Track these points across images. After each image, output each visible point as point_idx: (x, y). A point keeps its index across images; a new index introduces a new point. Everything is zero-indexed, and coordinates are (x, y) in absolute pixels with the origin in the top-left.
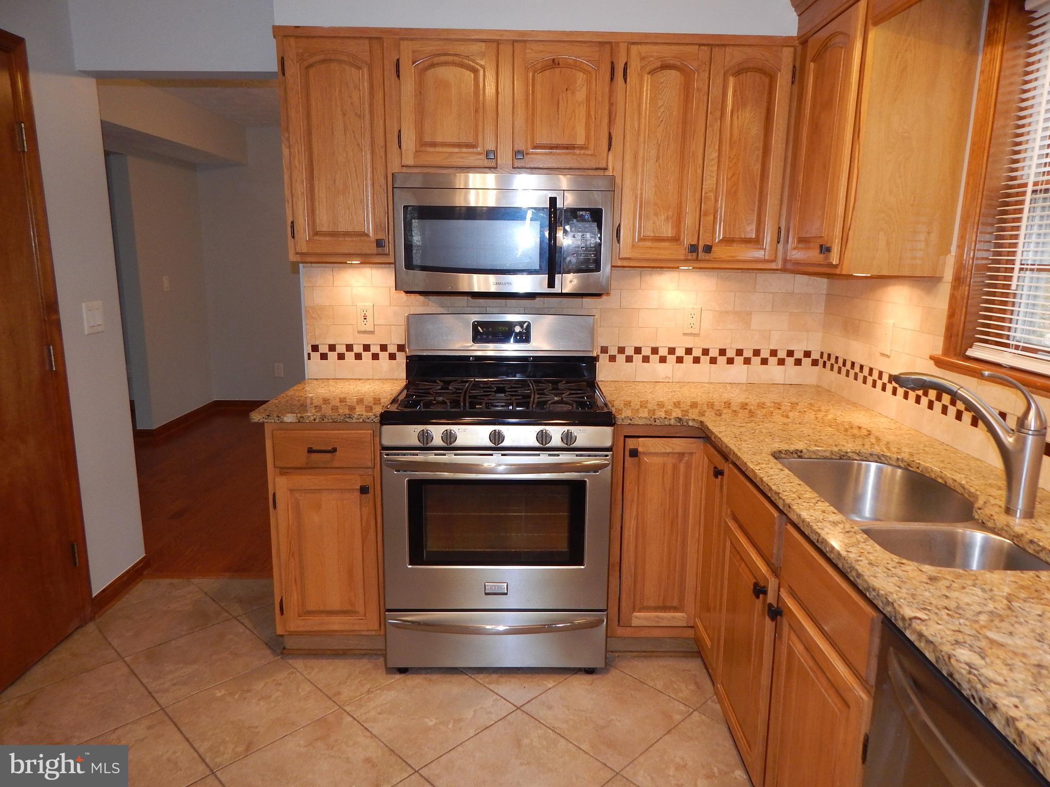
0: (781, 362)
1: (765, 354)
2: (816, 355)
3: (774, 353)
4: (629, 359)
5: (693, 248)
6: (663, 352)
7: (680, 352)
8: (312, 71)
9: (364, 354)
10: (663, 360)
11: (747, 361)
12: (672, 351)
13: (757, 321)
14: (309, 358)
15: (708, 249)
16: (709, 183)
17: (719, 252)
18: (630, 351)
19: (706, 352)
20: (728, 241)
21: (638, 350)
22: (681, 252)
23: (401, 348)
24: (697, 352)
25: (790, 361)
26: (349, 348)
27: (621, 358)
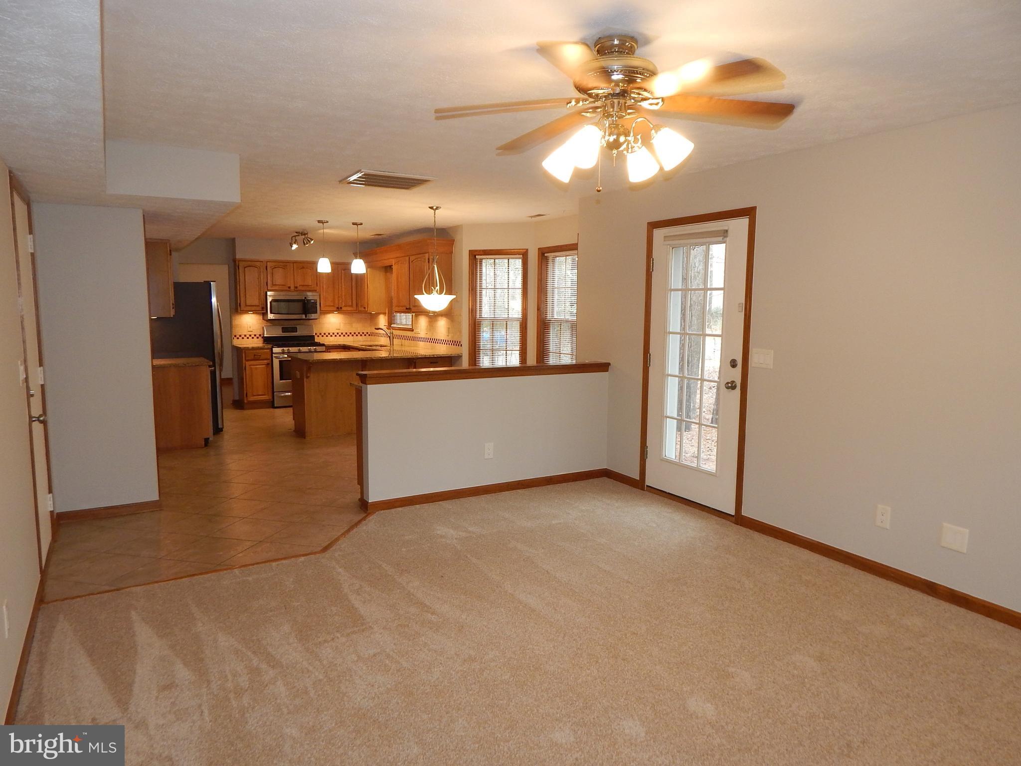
0: (361, 335)
1: (357, 333)
2: (369, 333)
3: (359, 333)
4: (323, 336)
5: (338, 308)
6: (331, 334)
7: (336, 334)
8: (246, 269)
9: (250, 337)
10: (331, 336)
11: (353, 335)
12: (333, 334)
13: (354, 325)
14: (233, 338)
15: (341, 308)
16: (340, 293)
17: (344, 309)
18: (323, 334)
19: (342, 334)
20: (345, 306)
21: (325, 334)
22: (335, 309)
23: (260, 335)
24: (340, 334)
25: (363, 335)
26: (245, 336)
27: (320, 336)
